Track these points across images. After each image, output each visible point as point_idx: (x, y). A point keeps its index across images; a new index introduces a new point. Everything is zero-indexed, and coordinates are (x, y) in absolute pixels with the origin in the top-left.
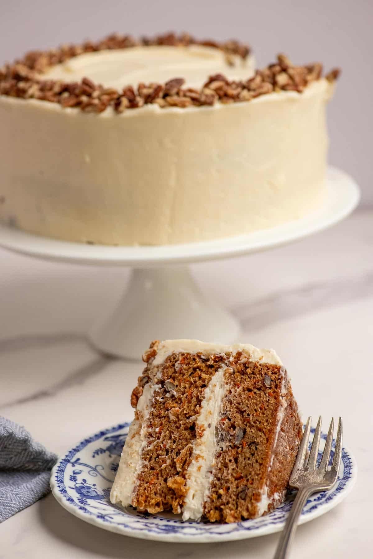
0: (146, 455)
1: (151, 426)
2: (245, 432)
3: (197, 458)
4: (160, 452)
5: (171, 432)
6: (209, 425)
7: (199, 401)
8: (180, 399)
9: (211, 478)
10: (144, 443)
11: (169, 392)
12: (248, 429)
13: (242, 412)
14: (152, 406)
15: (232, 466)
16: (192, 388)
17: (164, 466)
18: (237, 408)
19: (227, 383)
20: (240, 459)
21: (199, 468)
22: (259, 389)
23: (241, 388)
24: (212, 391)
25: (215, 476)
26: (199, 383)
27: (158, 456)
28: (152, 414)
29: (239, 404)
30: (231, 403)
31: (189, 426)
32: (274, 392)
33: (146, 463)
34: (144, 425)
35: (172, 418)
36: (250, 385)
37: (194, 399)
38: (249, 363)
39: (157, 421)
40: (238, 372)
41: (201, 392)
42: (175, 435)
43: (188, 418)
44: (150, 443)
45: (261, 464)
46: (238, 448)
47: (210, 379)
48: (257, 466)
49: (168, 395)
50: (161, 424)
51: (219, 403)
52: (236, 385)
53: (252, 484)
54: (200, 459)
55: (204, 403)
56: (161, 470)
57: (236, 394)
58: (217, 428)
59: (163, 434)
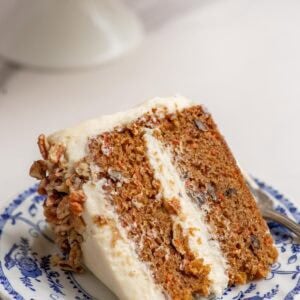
0: (144, 256)
1: (125, 225)
2: (213, 184)
3: (191, 233)
4: (152, 246)
5: (149, 220)
6: (180, 194)
7: (151, 176)
8: (132, 183)
9: (217, 244)
10: (133, 245)
11: (118, 181)
12: (215, 181)
13: (198, 167)
14: (112, 204)
15: (227, 223)
16: (135, 165)
17: (167, 257)
18: (192, 165)
19: (166, 146)
20: (230, 213)
21: (199, 241)
22: (197, 137)
23: (181, 143)
24: (158, 160)
25: (219, 240)
26: (139, 158)
27: (153, 251)
28: (118, 211)
29: (190, 160)
30: (184, 163)
31: (159, 204)
32: (213, 133)
33: (150, 263)
34: (119, 226)
35: (139, 205)
36: (188, 138)
37: (146, 176)
38: (171, 115)
39: (128, 217)
40: (166, 129)
41: (147, 165)
42: (154, 222)
43: (153, 197)
44: (137, 241)
45: (250, 208)
46: (219, 203)
47: (146, 149)
48: (248, 211)
49: (119, 185)
50: (134, 218)
51: (172, 168)
52: (176, 144)
53: (256, 230)
54: (194, 232)
55: (157, 175)
56: (167, 264)
57: (182, 151)
58: (189, 194)
59: (142, 227)
